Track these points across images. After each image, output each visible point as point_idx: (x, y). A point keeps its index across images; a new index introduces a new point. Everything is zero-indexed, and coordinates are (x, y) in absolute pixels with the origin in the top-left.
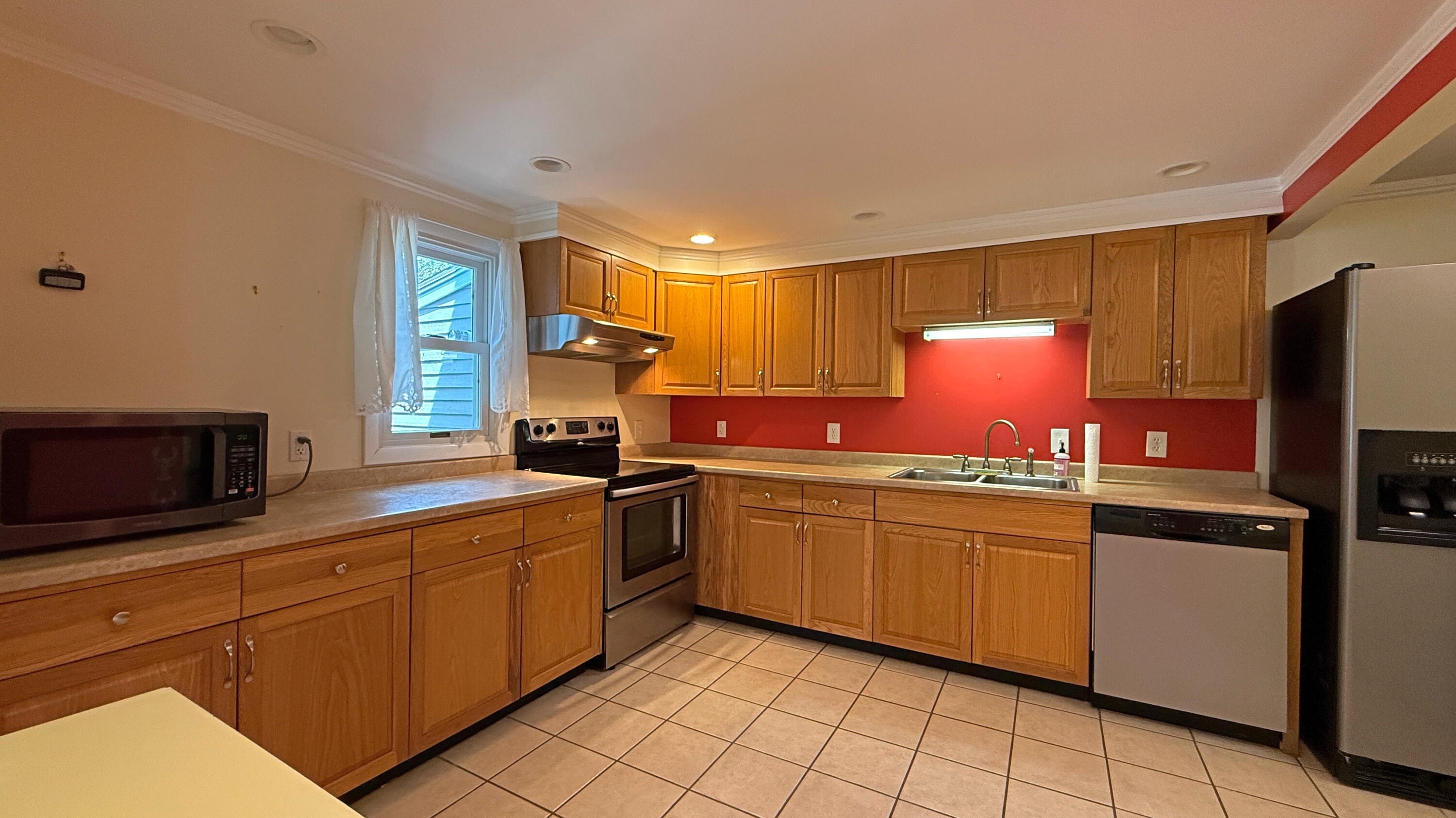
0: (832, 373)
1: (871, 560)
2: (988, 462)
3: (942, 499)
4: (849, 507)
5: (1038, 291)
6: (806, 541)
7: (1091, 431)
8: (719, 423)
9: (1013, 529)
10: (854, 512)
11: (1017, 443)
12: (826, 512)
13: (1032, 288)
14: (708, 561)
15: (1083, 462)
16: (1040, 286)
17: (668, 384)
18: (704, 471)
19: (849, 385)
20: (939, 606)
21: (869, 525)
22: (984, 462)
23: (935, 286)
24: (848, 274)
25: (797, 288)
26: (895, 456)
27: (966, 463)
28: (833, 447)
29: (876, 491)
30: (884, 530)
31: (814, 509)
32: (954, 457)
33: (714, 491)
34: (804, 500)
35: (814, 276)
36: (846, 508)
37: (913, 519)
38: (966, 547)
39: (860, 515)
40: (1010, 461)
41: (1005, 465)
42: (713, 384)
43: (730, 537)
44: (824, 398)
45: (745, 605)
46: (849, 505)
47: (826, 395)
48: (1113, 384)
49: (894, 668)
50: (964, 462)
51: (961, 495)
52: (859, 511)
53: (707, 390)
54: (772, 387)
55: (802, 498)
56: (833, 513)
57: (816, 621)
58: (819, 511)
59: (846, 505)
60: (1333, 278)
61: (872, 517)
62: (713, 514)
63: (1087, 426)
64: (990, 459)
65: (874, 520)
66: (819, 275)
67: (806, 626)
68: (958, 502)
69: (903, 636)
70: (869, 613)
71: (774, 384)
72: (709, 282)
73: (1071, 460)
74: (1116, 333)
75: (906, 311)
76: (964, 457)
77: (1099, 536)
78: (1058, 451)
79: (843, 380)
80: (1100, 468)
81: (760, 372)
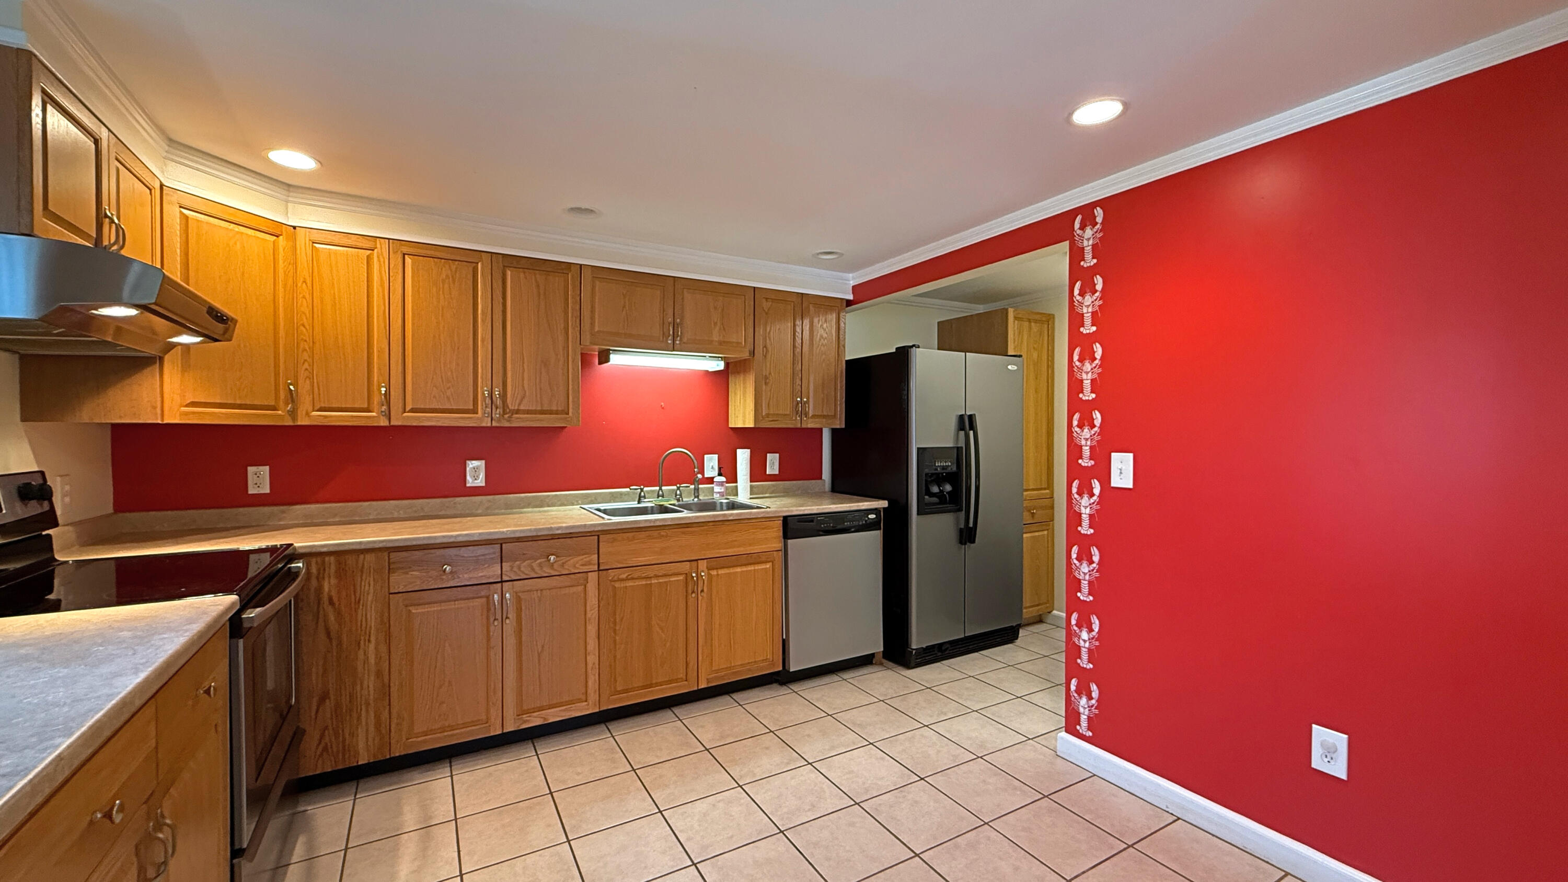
0: (504, 396)
1: (595, 618)
2: (662, 491)
3: (669, 532)
4: (566, 562)
5: (717, 328)
6: (507, 618)
7: (743, 456)
8: (251, 470)
9: (729, 550)
10: (575, 567)
11: (696, 470)
12: (536, 573)
13: (713, 326)
14: (324, 698)
15: (736, 482)
16: (719, 324)
17: (193, 404)
18: (314, 550)
19: (528, 412)
20: (668, 644)
21: (593, 577)
22: (659, 492)
23: (627, 307)
24: (524, 273)
25: (447, 276)
26: (561, 495)
27: (642, 494)
28: (476, 491)
29: (601, 536)
30: (610, 578)
31: (519, 572)
32: (631, 489)
33: (334, 581)
34: (503, 564)
35: (474, 264)
36: (563, 563)
37: (642, 560)
38: (693, 577)
39: (581, 567)
40: (681, 488)
41: (676, 492)
42: (281, 404)
43: (372, 646)
44: (491, 428)
45: (404, 739)
46: (568, 559)
47: (494, 424)
48: (768, 415)
49: (628, 729)
50: (640, 494)
51: (685, 526)
52: (580, 563)
53: (271, 415)
54: (405, 412)
55: (501, 562)
56: (546, 573)
57: (524, 716)
58: (527, 574)
59: (564, 559)
60: (894, 350)
61: (596, 568)
62: (332, 618)
63: (739, 452)
64: (664, 488)
65: (599, 570)
66: (482, 264)
67: (510, 728)
68: (683, 533)
69: (633, 689)
70: (595, 680)
71: (408, 408)
72: (271, 231)
73: (727, 482)
74: (770, 374)
75: (597, 329)
76: (641, 489)
77: (790, 541)
78: (717, 474)
79: (519, 405)
80: (751, 487)
81: (383, 390)
